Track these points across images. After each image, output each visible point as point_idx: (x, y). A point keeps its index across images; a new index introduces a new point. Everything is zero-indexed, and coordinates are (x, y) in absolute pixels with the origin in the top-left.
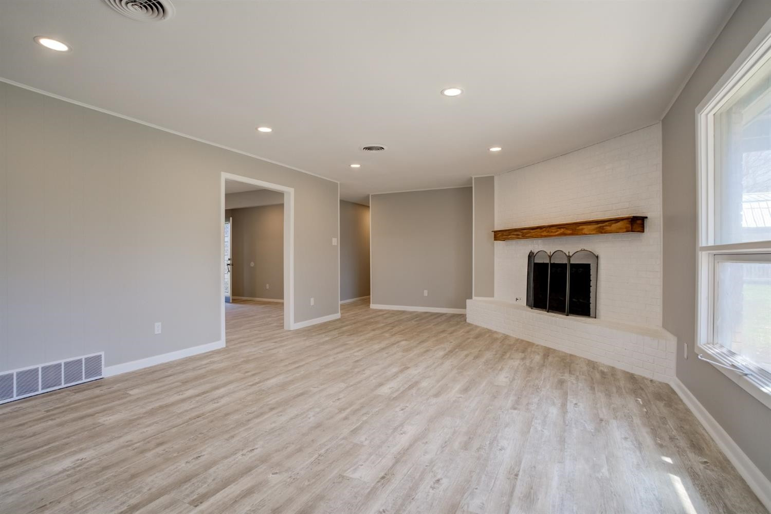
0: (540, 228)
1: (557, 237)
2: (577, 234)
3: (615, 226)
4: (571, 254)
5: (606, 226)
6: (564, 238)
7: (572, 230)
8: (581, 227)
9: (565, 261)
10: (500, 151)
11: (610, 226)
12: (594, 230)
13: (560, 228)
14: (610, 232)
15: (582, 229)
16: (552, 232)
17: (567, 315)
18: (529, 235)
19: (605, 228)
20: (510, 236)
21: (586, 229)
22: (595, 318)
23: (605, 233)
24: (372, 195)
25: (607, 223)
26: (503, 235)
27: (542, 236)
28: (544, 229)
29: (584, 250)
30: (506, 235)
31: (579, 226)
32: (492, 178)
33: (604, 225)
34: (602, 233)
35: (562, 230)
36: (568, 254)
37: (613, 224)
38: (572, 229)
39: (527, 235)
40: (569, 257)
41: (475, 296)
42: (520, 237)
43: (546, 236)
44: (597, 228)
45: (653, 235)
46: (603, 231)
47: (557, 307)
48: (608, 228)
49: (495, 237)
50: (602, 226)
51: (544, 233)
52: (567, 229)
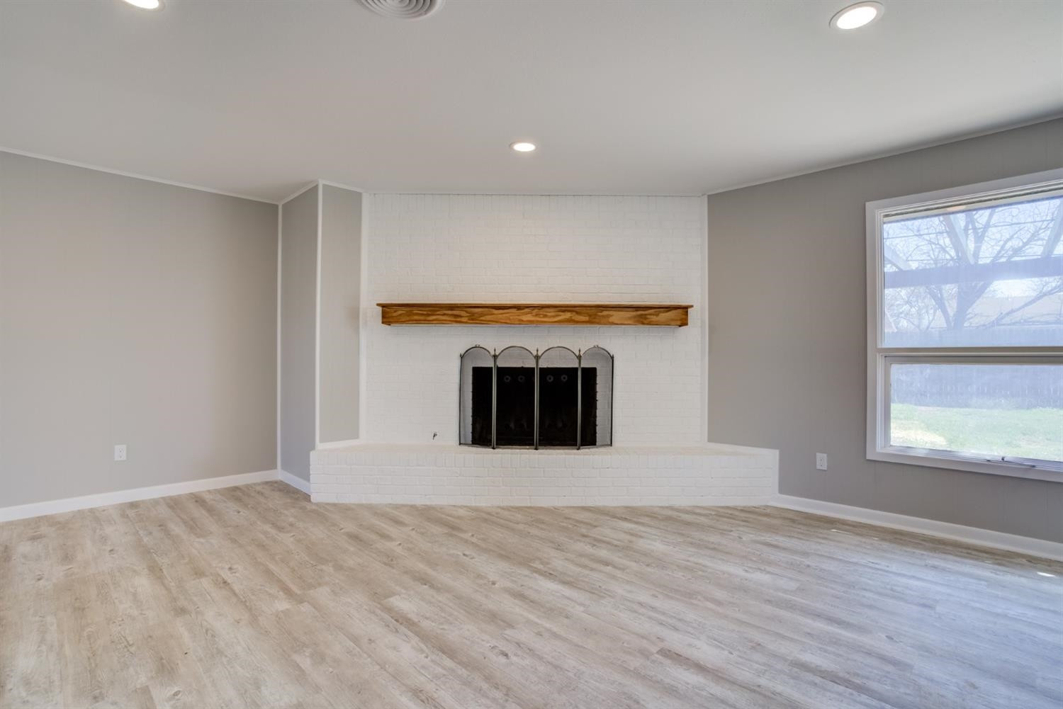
0: (518, 307)
1: (556, 325)
2: (599, 323)
3: (664, 316)
4: (581, 354)
5: (650, 314)
6: (571, 327)
7: (590, 316)
8: (605, 313)
11: (657, 315)
12: (630, 318)
13: (564, 311)
14: (657, 324)
15: (608, 316)
16: (545, 316)
18: (488, 318)
19: (648, 316)
20: (434, 317)
21: (616, 316)
22: (611, 445)
23: (650, 324)
25: (652, 311)
26: (410, 314)
27: (521, 322)
28: (526, 310)
29: (597, 347)
30: (422, 315)
31: (602, 311)
32: (359, 196)
33: (646, 312)
34: (643, 324)
35: (568, 315)
36: (577, 354)
37: (660, 312)
38: (593, 314)
39: (481, 318)
40: (579, 357)
41: (320, 442)
42: (463, 320)
43: (531, 322)
44: (635, 317)
46: (645, 322)
48: (654, 318)
49: (384, 317)
50: (644, 315)
51: (525, 318)
52: (577, 313)
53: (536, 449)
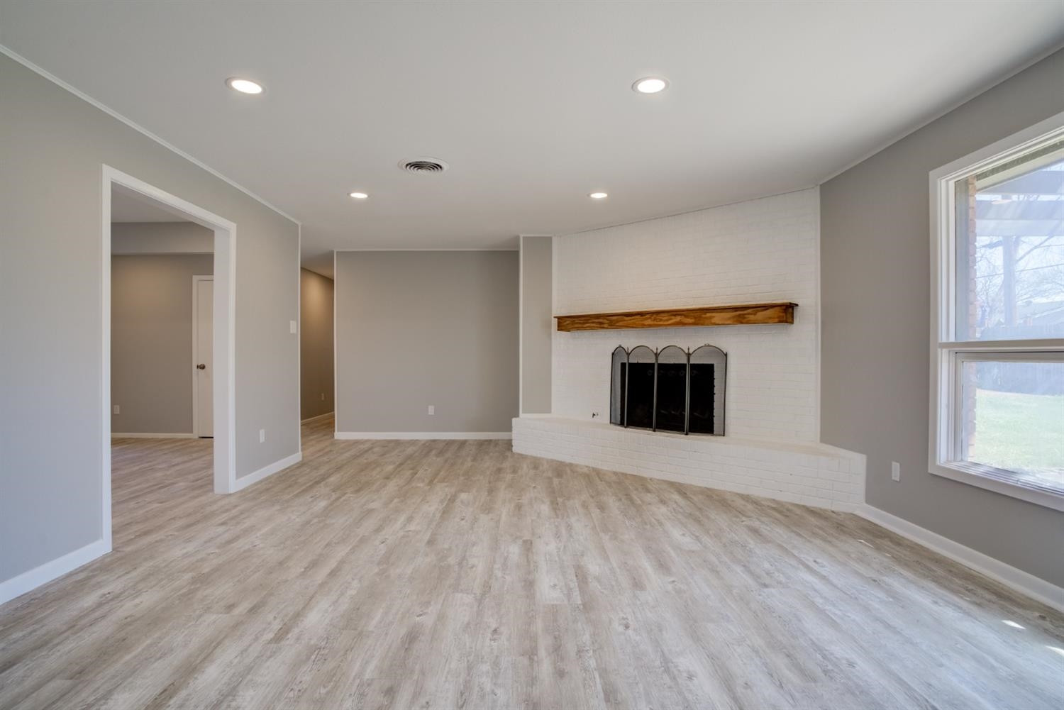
0: (641, 314)
2: (702, 324)
3: (761, 315)
4: (691, 351)
5: (749, 314)
6: (681, 329)
7: (695, 318)
8: (708, 315)
9: (683, 361)
10: (604, 198)
11: (755, 314)
12: (729, 319)
13: (675, 315)
14: (755, 323)
15: (711, 318)
16: (661, 320)
17: (687, 434)
18: (621, 324)
19: (746, 316)
20: (587, 325)
21: (717, 317)
22: (724, 435)
23: (748, 322)
24: (337, 252)
25: (749, 311)
26: (573, 323)
27: (643, 326)
28: (648, 316)
29: (709, 346)
30: (580, 323)
31: (705, 313)
32: (549, 240)
33: (745, 312)
34: (742, 323)
35: (678, 319)
36: (687, 352)
37: (759, 311)
38: (698, 317)
39: (617, 324)
40: (689, 355)
41: (523, 412)
42: (606, 326)
43: (650, 326)
44: (734, 317)
45: (807, 329)
46: (744, 321)
47: (670, 423)
48: (752, 317)
49: (559, 326)
50: (742, 315)
51: (647, 322)
52: (686, 316)
53: (654, 431)
